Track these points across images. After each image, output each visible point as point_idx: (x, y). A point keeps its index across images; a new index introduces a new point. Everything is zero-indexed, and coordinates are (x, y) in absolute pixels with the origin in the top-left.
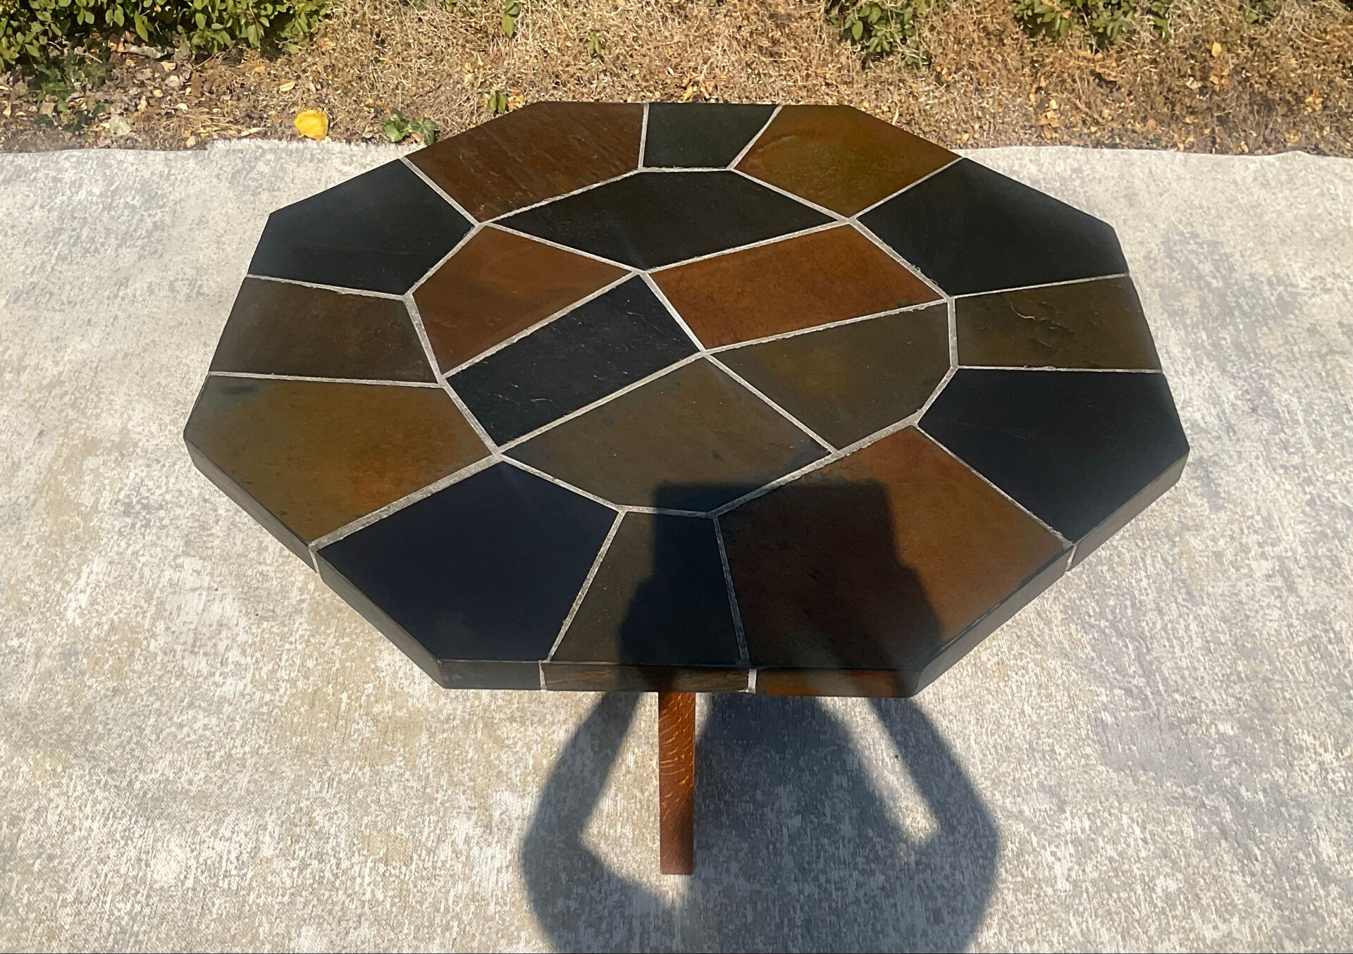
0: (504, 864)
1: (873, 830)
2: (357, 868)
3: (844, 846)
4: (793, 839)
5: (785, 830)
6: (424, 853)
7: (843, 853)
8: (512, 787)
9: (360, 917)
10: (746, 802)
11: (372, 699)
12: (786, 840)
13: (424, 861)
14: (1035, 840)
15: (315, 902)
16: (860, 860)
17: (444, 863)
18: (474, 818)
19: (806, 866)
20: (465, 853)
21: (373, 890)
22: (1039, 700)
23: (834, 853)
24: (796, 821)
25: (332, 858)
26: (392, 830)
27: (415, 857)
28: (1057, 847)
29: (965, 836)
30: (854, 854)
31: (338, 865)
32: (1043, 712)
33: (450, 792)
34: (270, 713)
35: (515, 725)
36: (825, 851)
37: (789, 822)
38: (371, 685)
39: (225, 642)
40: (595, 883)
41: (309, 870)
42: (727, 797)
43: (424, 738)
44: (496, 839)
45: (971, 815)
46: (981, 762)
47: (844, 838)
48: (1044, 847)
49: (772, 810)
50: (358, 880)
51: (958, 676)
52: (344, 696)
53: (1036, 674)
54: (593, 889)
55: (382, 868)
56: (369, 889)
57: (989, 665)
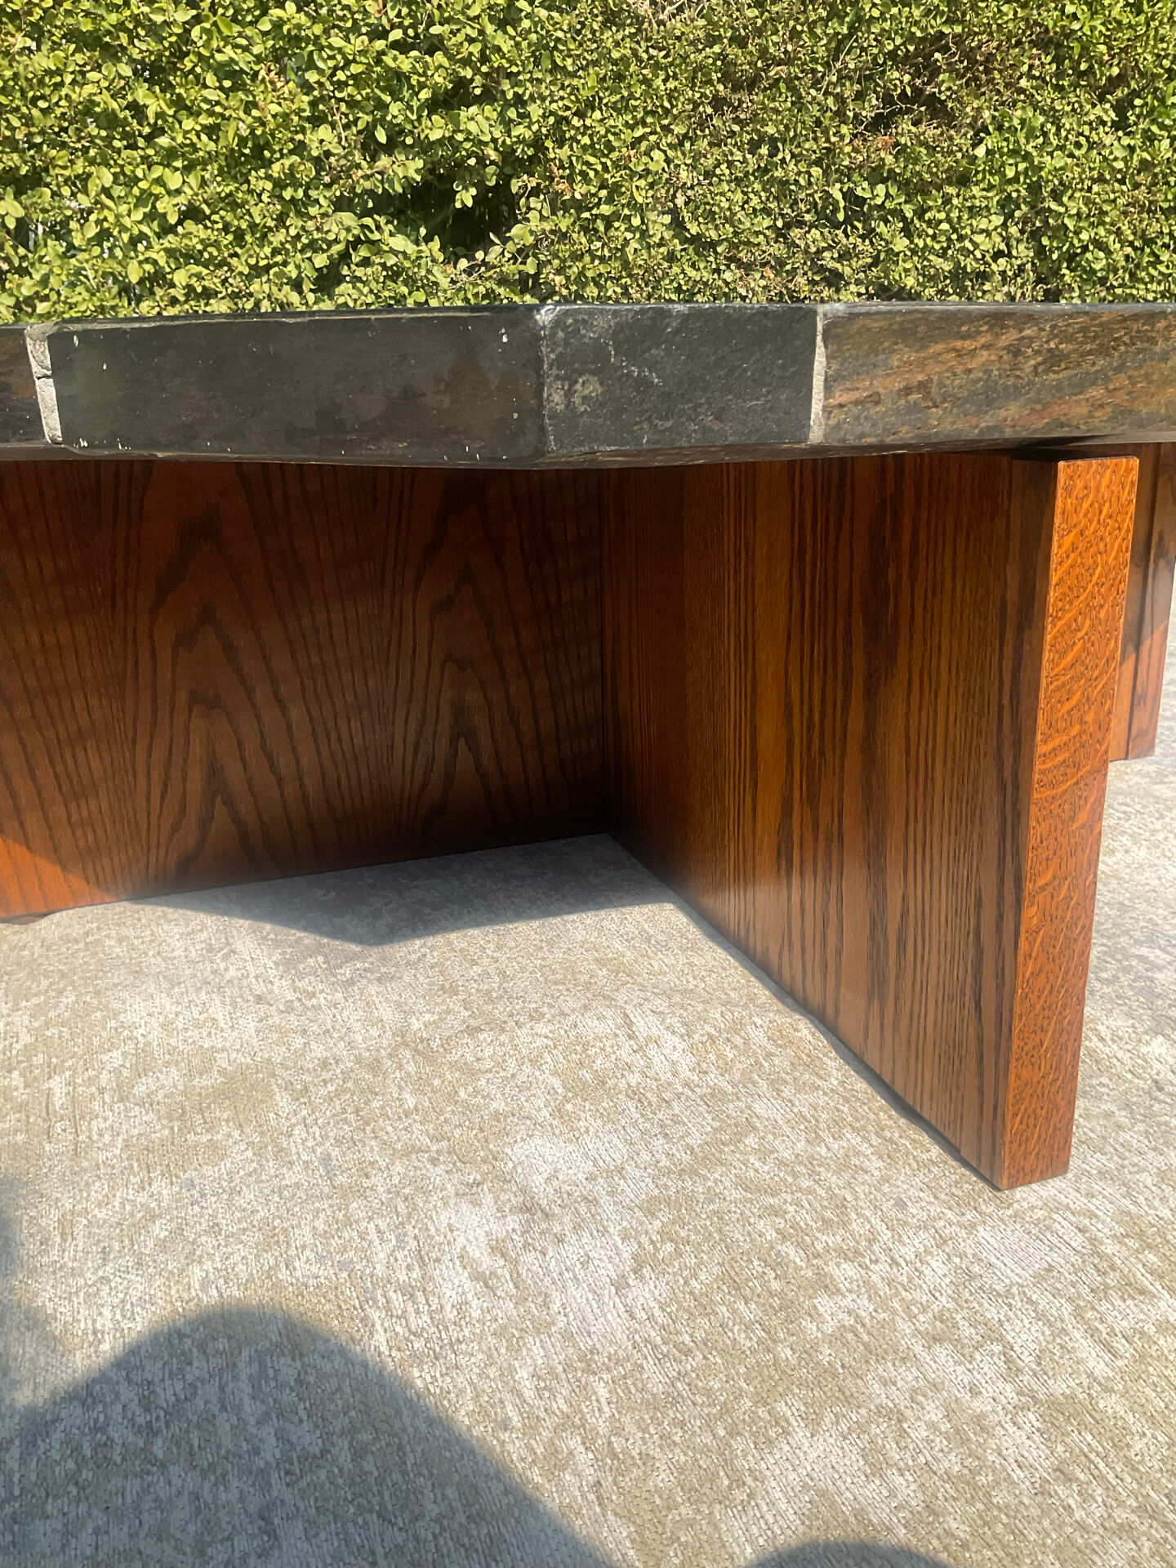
2: (211, 1391)
6: (397, 1299)
9: (264, 1515)
11: (126, 1073)
13: (404, 1315)
15: (100, 1519)
17: (462, 1307)
18: (487, 1200)
20: (506, 1274)
21: (281, 1437)
25: (123, 1389)
26: (283, 1274)
27: (375, 1315)
31: (146, 1404)
33: (399, 1170)
35: (481, 1037)
41: (57, 1436)
43: (282, 1100)
50: (224, 1423)
56: (268, 1434)
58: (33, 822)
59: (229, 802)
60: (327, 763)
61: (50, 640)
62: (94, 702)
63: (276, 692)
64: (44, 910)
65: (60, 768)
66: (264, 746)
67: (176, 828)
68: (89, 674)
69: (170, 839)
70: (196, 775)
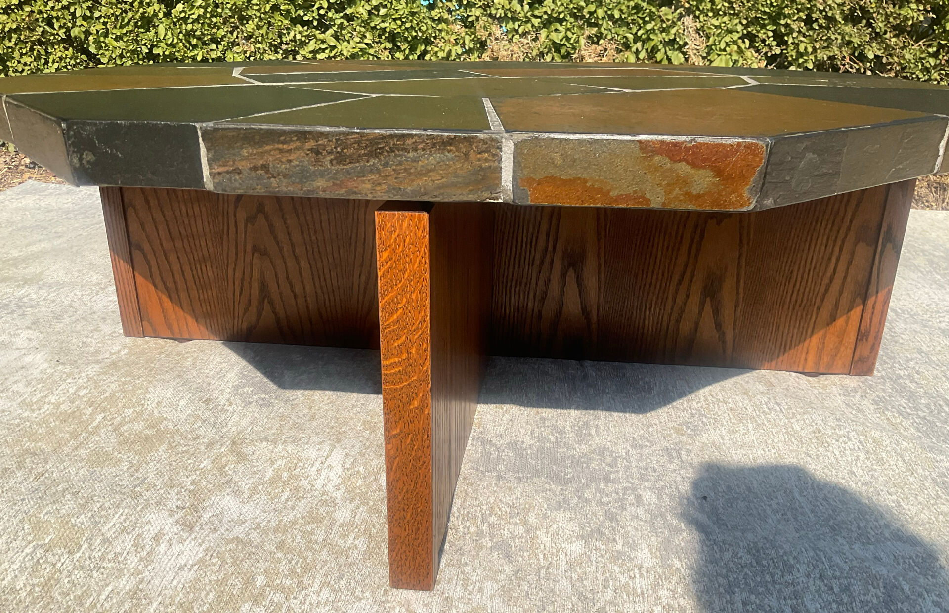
0: (191, 562)
1: (680, 559)
3: (641, 575)
4: (571, 566)
5: (562, 556)
7: (640, 583)
8: (237, 493)
10: (516, 524)
11: (127, 419)
12: (563, 565)
13: (93, 550)
14: (906, 587)
16: (663, 593)
18: (177, 516)
19: (590, 595)
20: (148, 548)
22: (869, 464)
23: (627, 584)
24: (577, 548)
27: (85, 546)
28: (939, 596)
29: (808, 576)
30: (655, 586)
32: (876, 474)
33: (162, 492)
34: (18, 425)
35: (265, 443)
36: (615, 580)
37: (567, 547)
38: (131, 411)
39: (16, 378)
40: (300, 592)
42: (493, 519)
44: (193, 536)
45: (812, 553)
46: (812, 511)
47: (641, 567)
48: (920, 595)
49: (547, 533)
51: (770, 442)
52: (99, 418)
53: (860, 442)
54: (295, 598)
55: (40, 552)
57: (803, 433)
58: (183, 295)
59: (271, 302)
60: (319, 291)
61: (191, 213)
62: (210, 244)
63: (294, 252)
64: (187, 337)
65: (195, 272)
66: (288, 278)
67: (246, 310)
68: (207, 230)
69: (244, 314)
70: (255, 286)
